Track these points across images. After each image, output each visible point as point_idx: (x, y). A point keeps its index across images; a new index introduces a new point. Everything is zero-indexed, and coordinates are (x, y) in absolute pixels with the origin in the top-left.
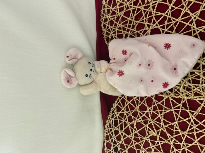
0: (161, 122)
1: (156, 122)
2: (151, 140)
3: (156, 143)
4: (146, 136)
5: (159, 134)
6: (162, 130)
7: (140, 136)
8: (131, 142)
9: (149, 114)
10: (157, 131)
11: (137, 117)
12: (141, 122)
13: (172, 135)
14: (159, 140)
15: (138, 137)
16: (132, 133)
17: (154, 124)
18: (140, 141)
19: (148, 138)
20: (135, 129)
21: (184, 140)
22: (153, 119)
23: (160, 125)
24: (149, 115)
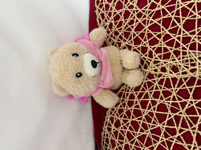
2: (166, 131)
3: (170, 138)
8: (141, 117)
15: (151, 118)
16: (149, 109)
18: (151, 123)
19: (163, 127)
20: (154, 109)
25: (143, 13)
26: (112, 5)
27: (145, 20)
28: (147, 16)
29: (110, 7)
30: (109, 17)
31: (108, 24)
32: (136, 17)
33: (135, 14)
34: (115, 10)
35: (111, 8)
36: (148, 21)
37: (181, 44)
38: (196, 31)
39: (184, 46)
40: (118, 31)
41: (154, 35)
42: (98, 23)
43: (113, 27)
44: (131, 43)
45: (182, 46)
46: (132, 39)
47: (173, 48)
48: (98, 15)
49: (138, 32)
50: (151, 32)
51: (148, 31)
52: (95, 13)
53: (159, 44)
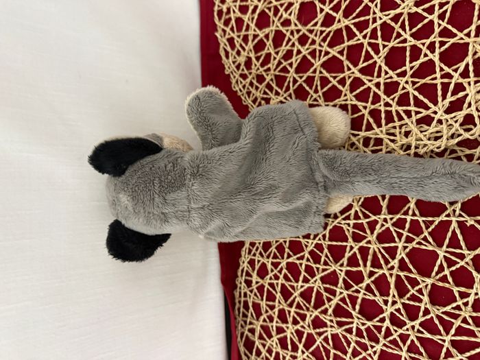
0: (393, 258)
1: (382, 251)
3: (353, 289)
4: (339, 264)
5: (373, 279)
6: (384, 274)
7: (327, 256)
9: (378, 227)
10: (372, 269)
11: (344, 216)
12: (348, 230)
13: (401, 296)
14: (364, 287)
15: (320, 254)
16: (314, 239)
17: (375, 252)
21: (421, 319)
22: (380, 242)
23: (387, 262)
24: (375, 229)
25: (310, 35)
26: (249, 19)
27: (315, 50)
28: (318, 40)
29: (245, 24)
30: (244, 45)
31: (242, 60)
32: (297, 43)
33: (293, 37)
34: (255, 30)
35: (248, 25)
36: (320, 51)
37: (383, 96)
38: (408, 70)
39: (388, 100)
40: (264, 74)
41: (331, 79)
42: (224, 58)
43: (253, 67)
44: (288, 98)
45: (384, 100)
46: (291, 91)
47: (369, 105)
48: (223, 41)
49: (301, 75)
50: (326, 74)
51: (321, 72)
52: (216, 37)
53: (342, 98)
